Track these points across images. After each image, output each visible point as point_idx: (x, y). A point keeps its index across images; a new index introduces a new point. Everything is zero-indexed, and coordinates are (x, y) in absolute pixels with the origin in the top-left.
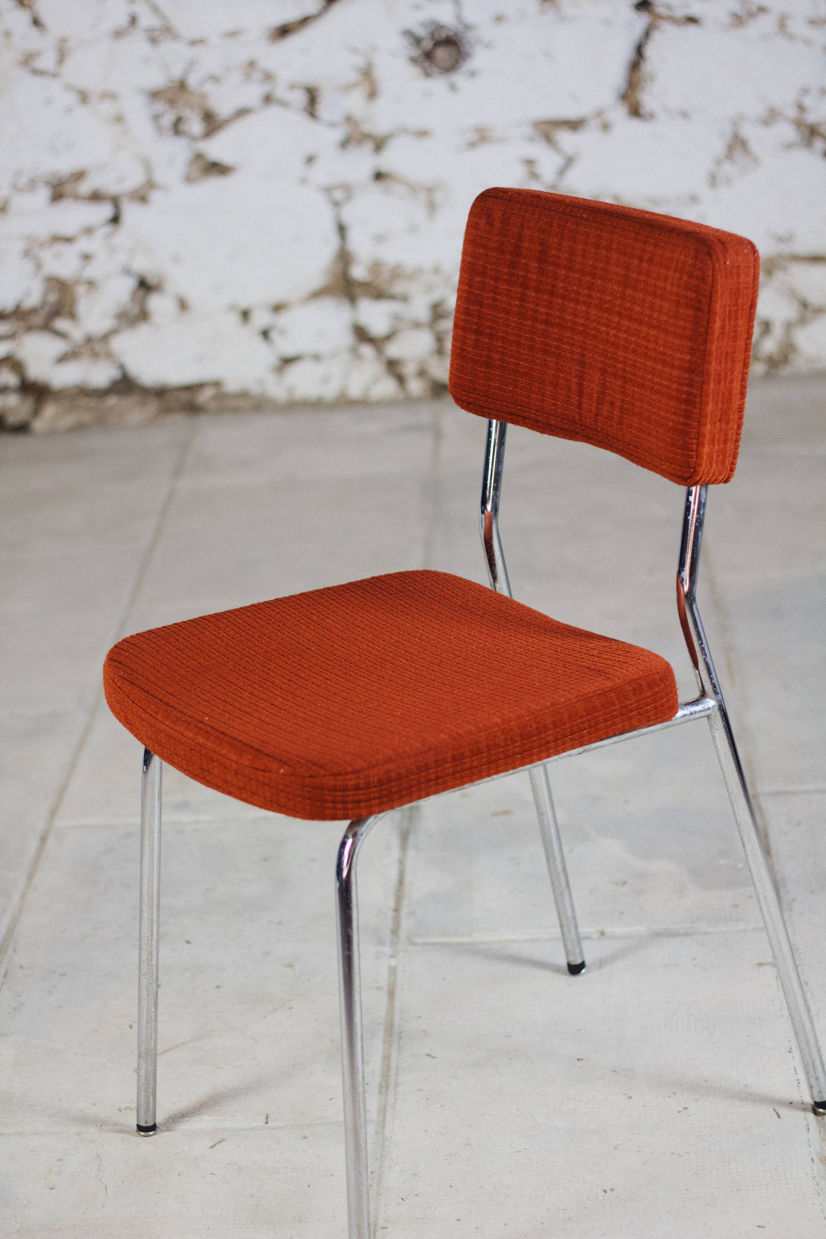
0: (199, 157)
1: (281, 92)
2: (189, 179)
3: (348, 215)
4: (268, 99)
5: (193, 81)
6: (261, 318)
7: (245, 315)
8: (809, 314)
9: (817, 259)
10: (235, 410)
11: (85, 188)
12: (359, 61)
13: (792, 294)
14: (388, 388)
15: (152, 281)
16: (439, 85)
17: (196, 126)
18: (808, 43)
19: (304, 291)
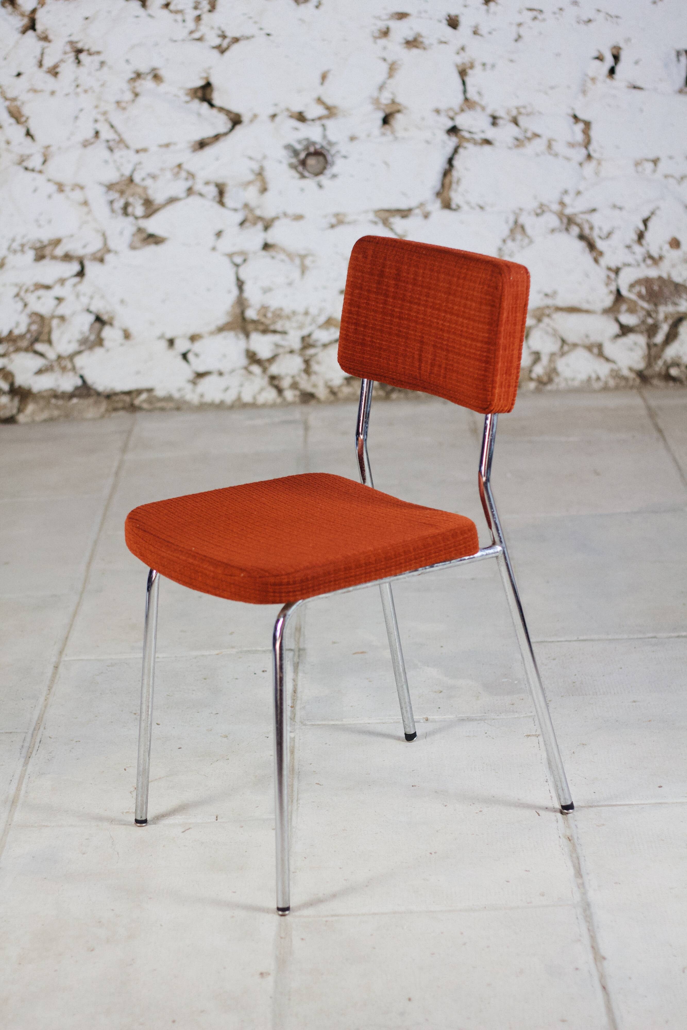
0: (140, 230)
1: (199, 186)
3: (244, 274)
4: (190, 191)
5: (137, 178)
6: (182, 345)
7: (171, 342)
8: (566, 348)
9: (573, 310)
10: (162, 409)
11: (60, 251)
12: (256, 167)
13: (555, 333)
14: (270, 395)
15: (105, 317)
16: (310, 183)
17: (139, 210)
18: (568, 159)
19: (213, 327)
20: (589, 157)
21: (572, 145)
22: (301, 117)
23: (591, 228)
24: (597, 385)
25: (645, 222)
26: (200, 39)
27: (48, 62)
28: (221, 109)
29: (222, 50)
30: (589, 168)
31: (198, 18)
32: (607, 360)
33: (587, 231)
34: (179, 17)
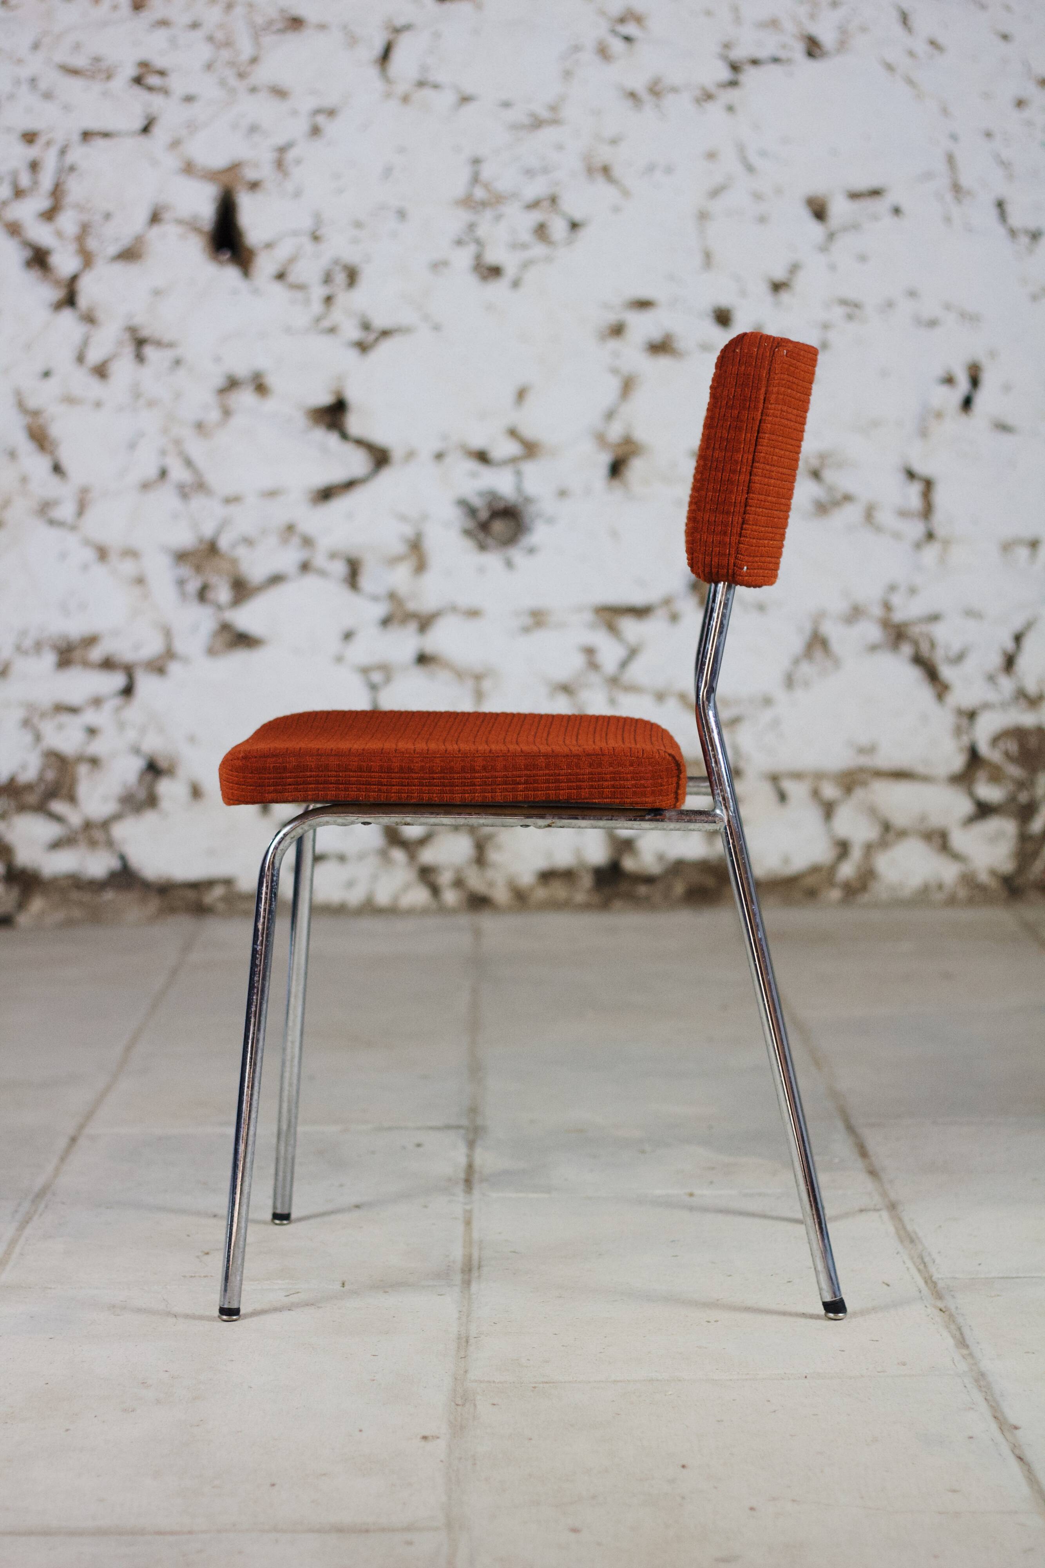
0: (225, 628)
1: (320, 560)
2: (211, 652)
3: (385, 700)
4: (305, 567)
5: (224, 543)
6: (283, 811)
7: (266, 806)
8: (891, 836)
9: (901, 775)
10: (247, 914)
11: (96, 654)
12: (408, 531)
13: (872, 811)
14: (419, 896)
15: (163, 764)
16: (492, 560)
17: (223, 594)
18: (897, 536)
20: (930, 536)
21: (903, 514)
22: (482, 457)
23: (933, 645)
24: (939, 897)
25: (1018, 638)
26: (332, 330)
27: (94, 356)
28: (360, 443)
29: (363, 347)
30: (930, 553)
31: (328, 300)
32: (956, 857)
33: (925, 651)
34: (299, 295)
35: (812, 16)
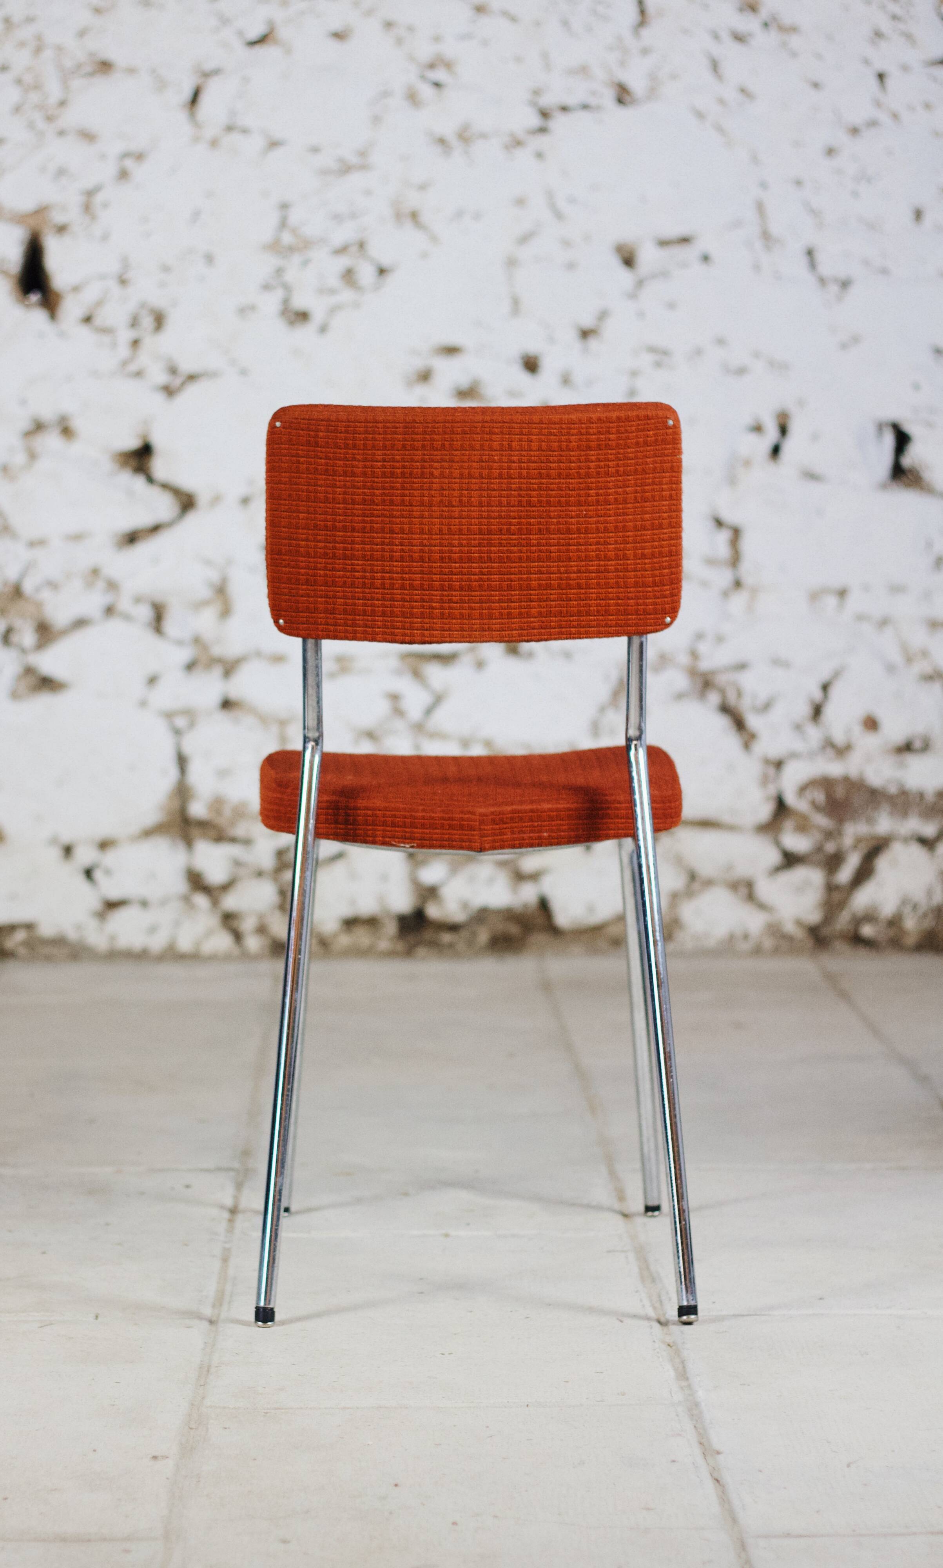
0: (29, 671)
1: (124, 604)
2: (15, 695)
3: (189, 746)
4: (110, 611)
5: (28, 587)
6: (85, 855)
7: (68, 851)
8: (696, 886)
9: (707, 824)
10: (48, 958)
12: (214, 576)
13: (679, 861)
14: (222, 942)
17: (28, 637)
18: (705, 585)
19: (135, 827)
20: (738, 584)
21: (711, 562)
23: (739, 694)
24: (745, 946)
25: (825, 688)
26: (139, 374)
28: (165, 486)
29: (169, 391)
30: (738, 601)
31: (136, 343)
32: (762, 907)
33: (732, 700)
34: (106, 339)
35: (622, 64)
